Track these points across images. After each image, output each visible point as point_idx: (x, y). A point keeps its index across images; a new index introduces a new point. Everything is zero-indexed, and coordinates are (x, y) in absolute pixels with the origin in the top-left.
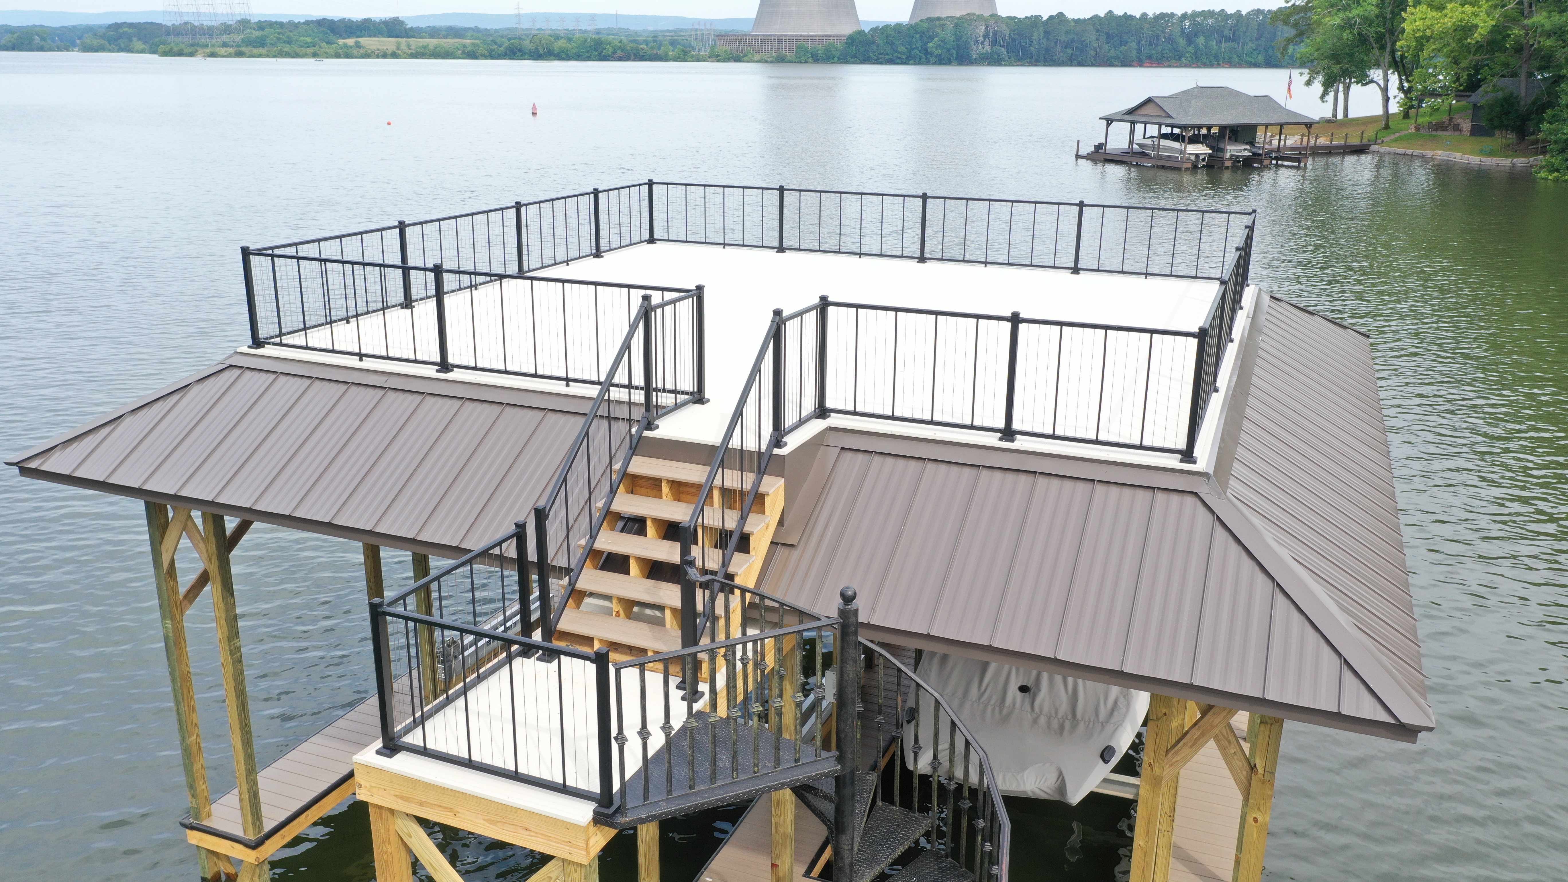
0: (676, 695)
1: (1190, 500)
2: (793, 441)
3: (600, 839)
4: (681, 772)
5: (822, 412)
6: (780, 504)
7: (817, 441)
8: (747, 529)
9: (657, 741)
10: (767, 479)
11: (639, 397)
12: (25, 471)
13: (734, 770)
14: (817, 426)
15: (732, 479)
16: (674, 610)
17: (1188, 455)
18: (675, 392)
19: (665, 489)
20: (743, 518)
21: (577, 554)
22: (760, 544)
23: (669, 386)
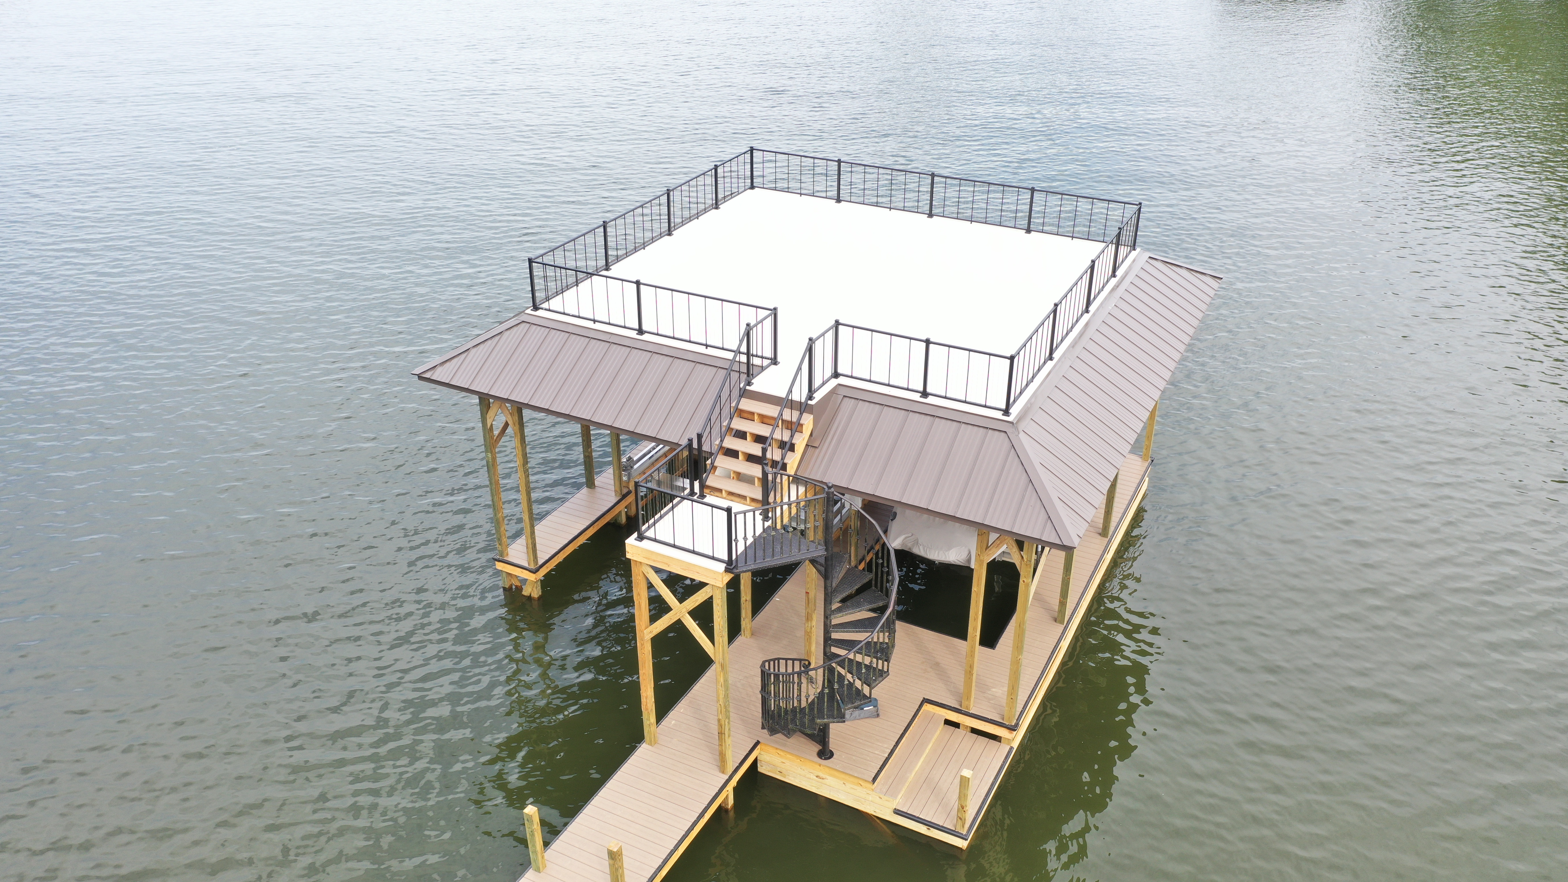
0: (759, 518)
1: (1003, 434)
2: (818, 396)
3: (728, 577)
4: (760, 553)
5: (836, 375)
6: (811, 427)
7: (833, 392)
8: (793, 442)
9: (750, 540)
10: (805, 415)
11: (744, 358)
12: (420, 377)
13: (782, 553)
14: (834, 382)
15: (787, 415)
16: (759, 478)
17: (1006, 412)
18: (762, 357)
19: (756, 417)
20: (792, 436)
21: (715, 449)
22: (800, 446)
23: (760, 354)
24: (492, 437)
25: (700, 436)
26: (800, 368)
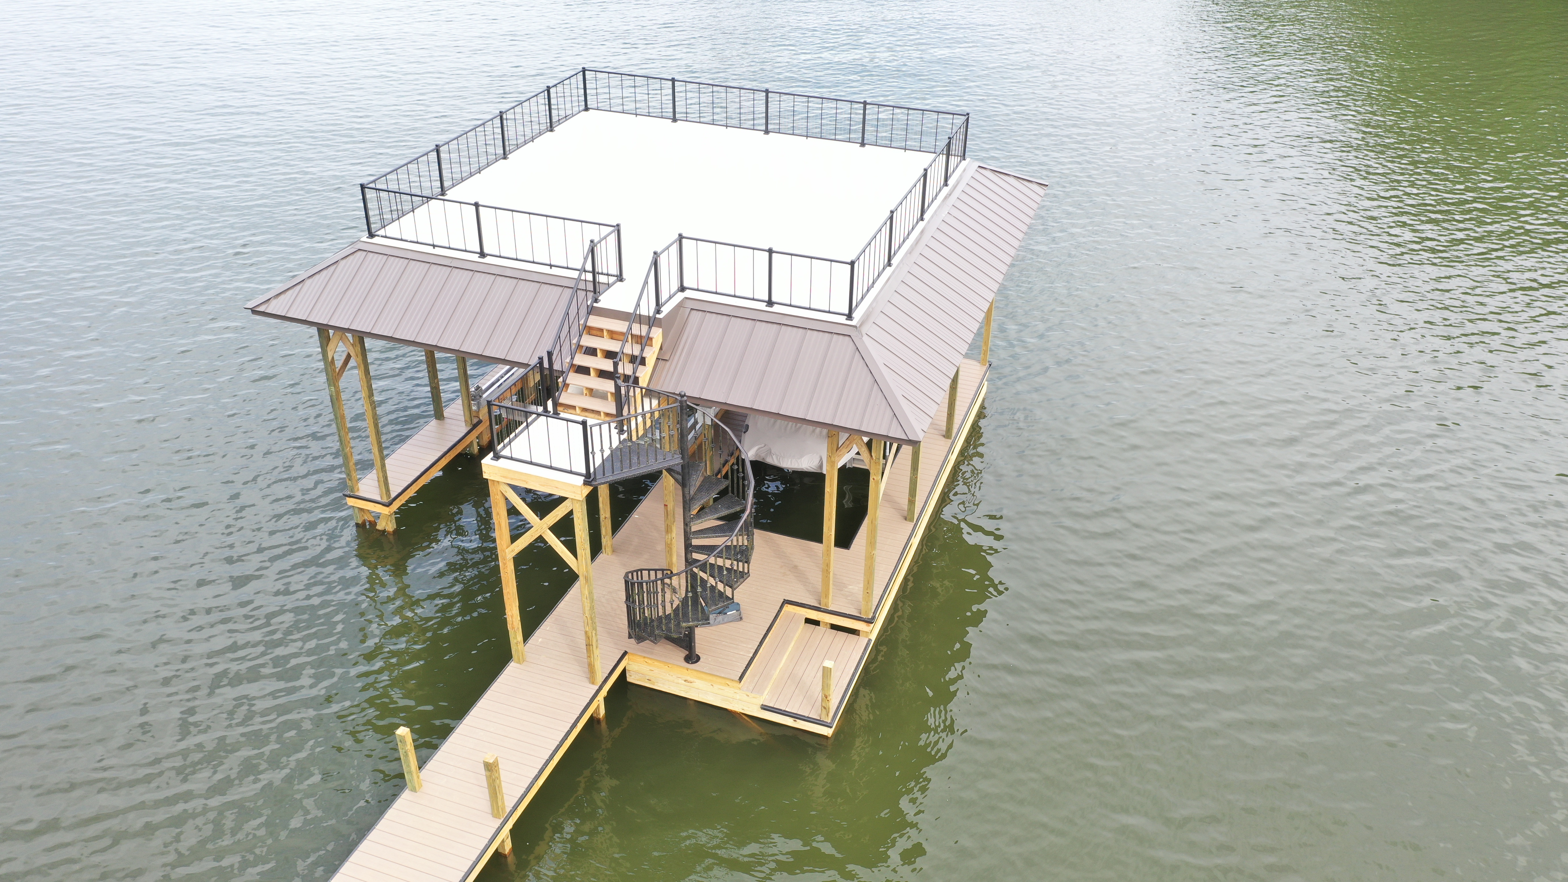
0: (614, 432)
1: (847, 338)
2: (666, 310)
3: (587, 490)
4: (617, 465)
5: (682, 289)
6: (660, 340)
7: (680, 305)
8: (644, 355)
9: (607, 453)
10: (654, 329)
11: (590, 277)
12: (254, 311)
13: (639, 463)
14: (680, 296)
15: (636, 329)
16: (612, 393)
17: (849, 316)
18: (608, 275)
19: (605, 333)
20: (642, 350)
21: (566, 366)
22: (651, 360)
23: (605, 271)
24: (334, 370)
25: (550, 354)
26: (646, 282)
